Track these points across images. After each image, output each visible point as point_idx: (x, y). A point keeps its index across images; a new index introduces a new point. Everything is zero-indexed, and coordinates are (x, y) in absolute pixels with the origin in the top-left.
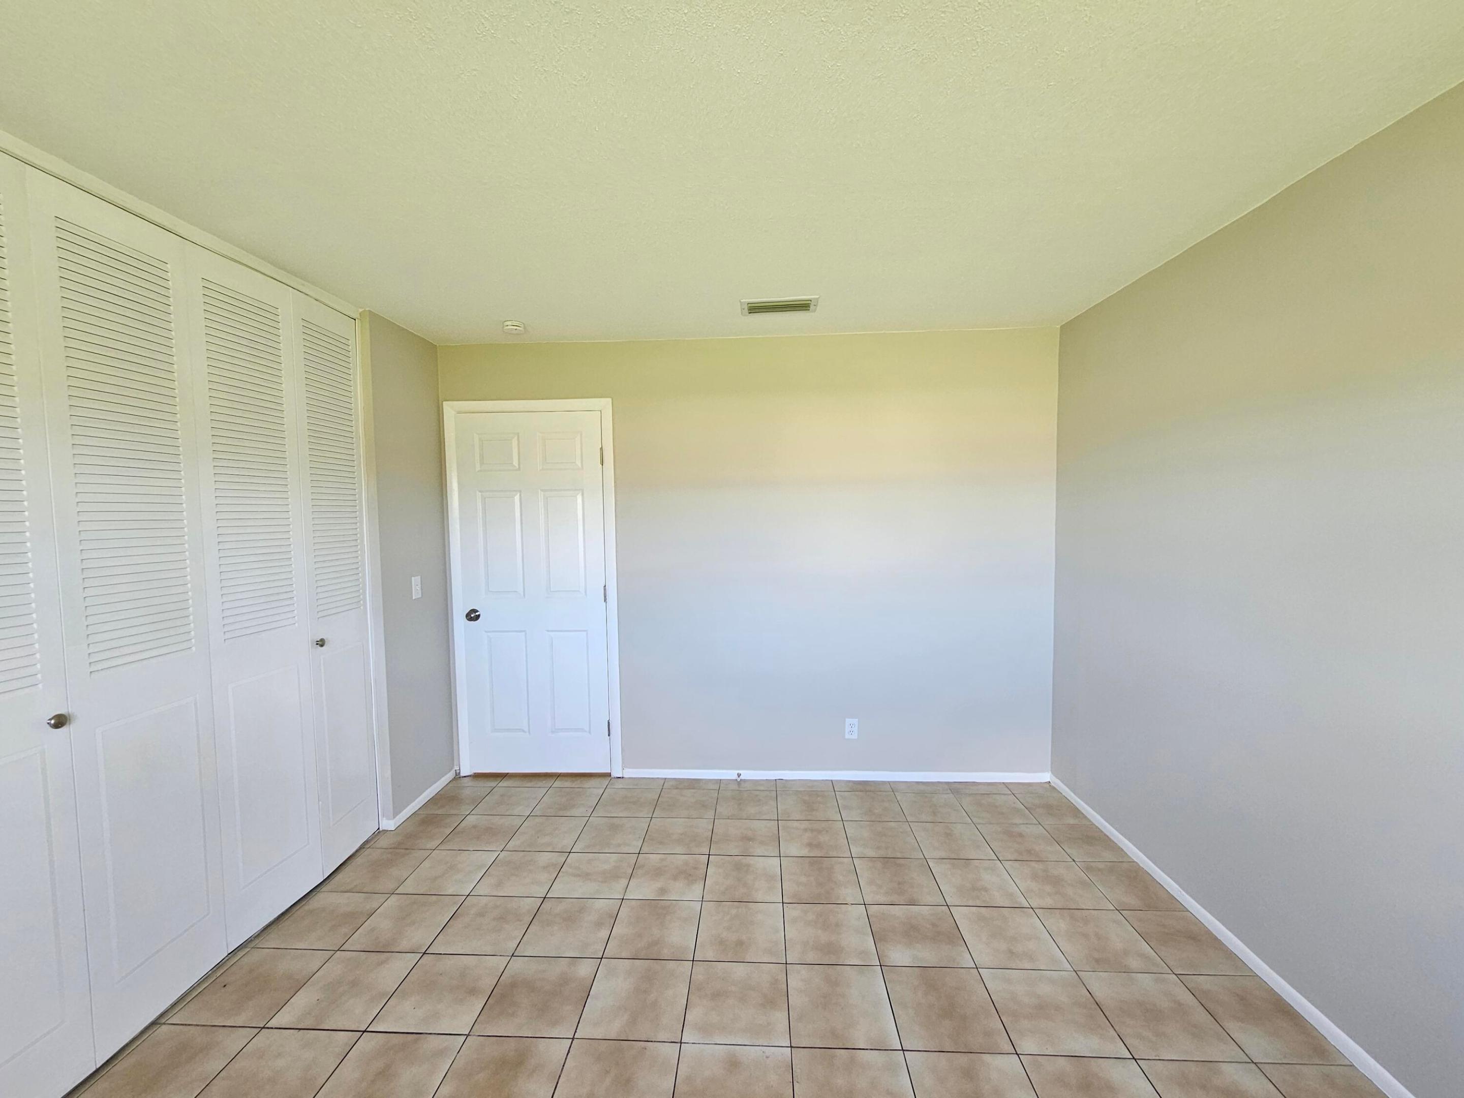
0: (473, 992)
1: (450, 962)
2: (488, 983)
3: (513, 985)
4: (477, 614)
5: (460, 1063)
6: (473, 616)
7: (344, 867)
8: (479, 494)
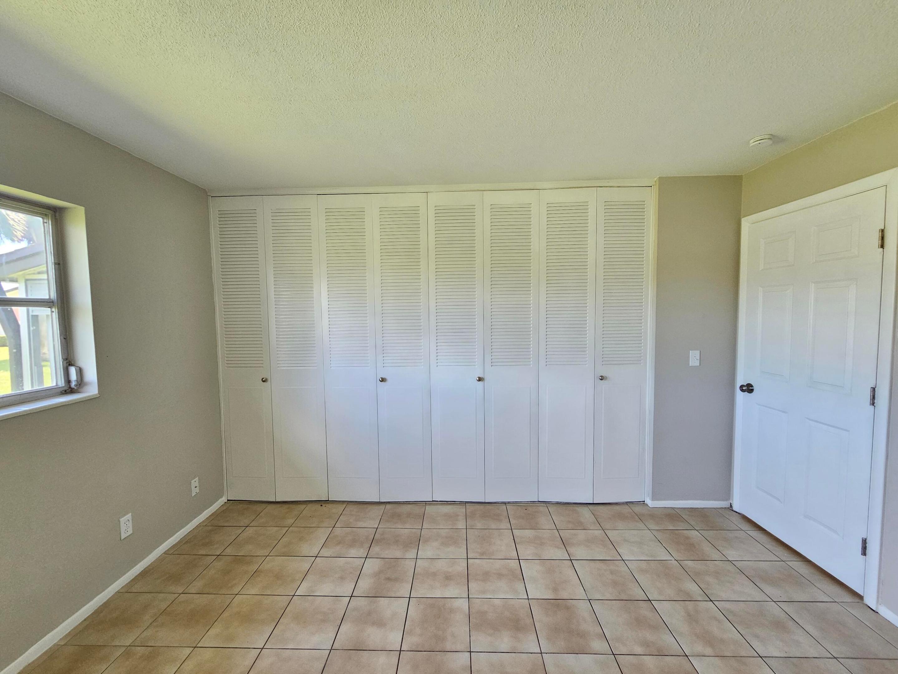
0: (555, 590)
1: (571, 572)
2: (564, 594)
3: (568, 608)
4: (753, 388)
5: (512, 602)
6: (748, 388)
7: (609, 505)
8: (761, 289)
